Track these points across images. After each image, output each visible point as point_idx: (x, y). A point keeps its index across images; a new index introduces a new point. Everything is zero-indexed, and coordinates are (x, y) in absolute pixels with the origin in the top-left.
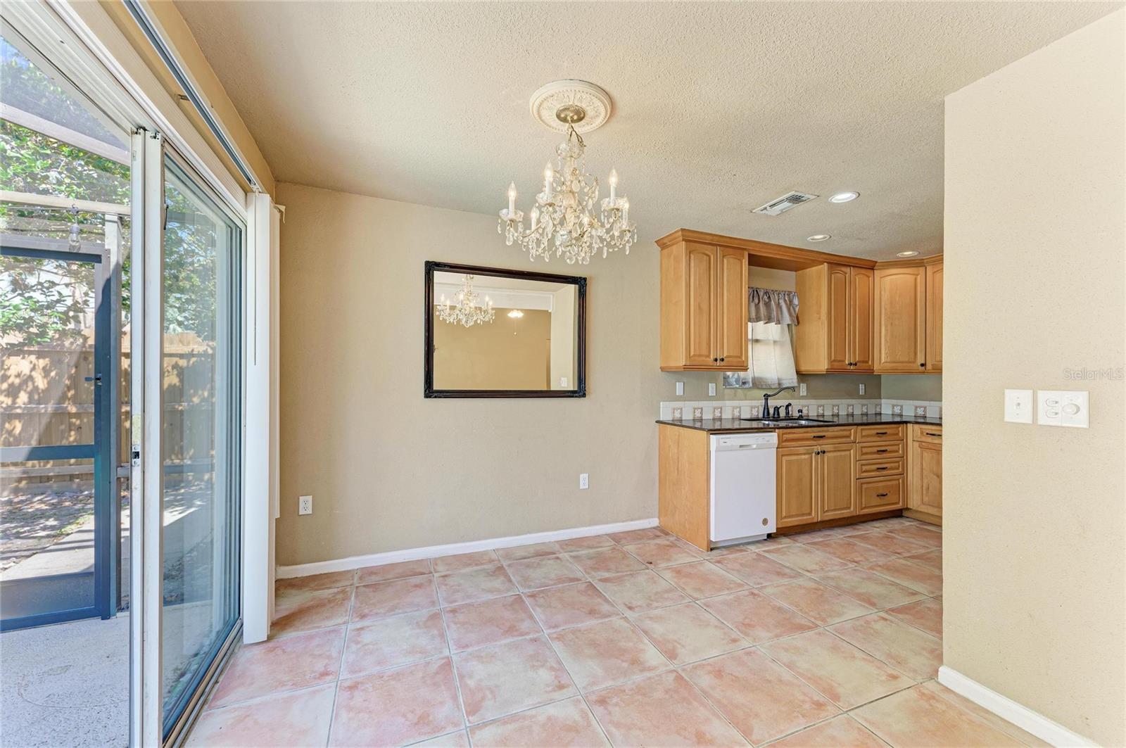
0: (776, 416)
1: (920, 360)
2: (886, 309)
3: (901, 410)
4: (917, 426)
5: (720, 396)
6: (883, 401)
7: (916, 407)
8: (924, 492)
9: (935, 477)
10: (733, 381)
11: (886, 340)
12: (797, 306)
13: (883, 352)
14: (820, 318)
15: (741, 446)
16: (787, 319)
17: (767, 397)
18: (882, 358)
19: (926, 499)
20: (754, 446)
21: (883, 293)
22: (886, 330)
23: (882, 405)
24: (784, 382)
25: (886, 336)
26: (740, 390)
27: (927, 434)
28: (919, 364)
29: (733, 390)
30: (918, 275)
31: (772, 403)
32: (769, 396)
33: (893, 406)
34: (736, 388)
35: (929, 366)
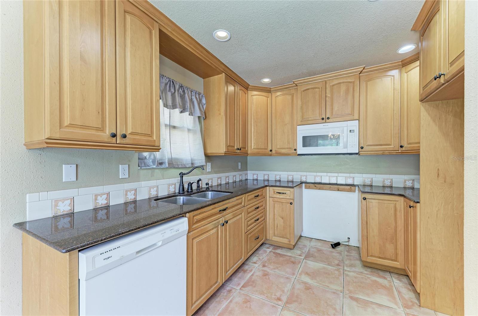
0: (190, 191)
1: (270, 148)
2: (254, 116)
3: (257, 176)
4: (271, 188)
5: (132, 178)
6: (249, 172)
7: (264, 175)
8: (275, 228)
9: (281, 219)
10: (150, 162)
11: (254, 135)
12: (205, 104)
13: (253, 142)
14: (220, 114)
15: (138, 252)
16: (198, 113)
17: (182, 175)
18: (252, 146)
19: (276, 233)
20: (160, 244)
21: (252, 105)
22: (254, 129)
23: (248, 174)
24: (196, 162)
25: (254, 132)
26: (157, 171)
27: (277, 193)
28: (269, 150)
29: (150, 171)
30: (268, 97)
31: (187, 179)
32: (184, 174)
33: (253, 174)
34: (153, 168)
35: (274, 152)
